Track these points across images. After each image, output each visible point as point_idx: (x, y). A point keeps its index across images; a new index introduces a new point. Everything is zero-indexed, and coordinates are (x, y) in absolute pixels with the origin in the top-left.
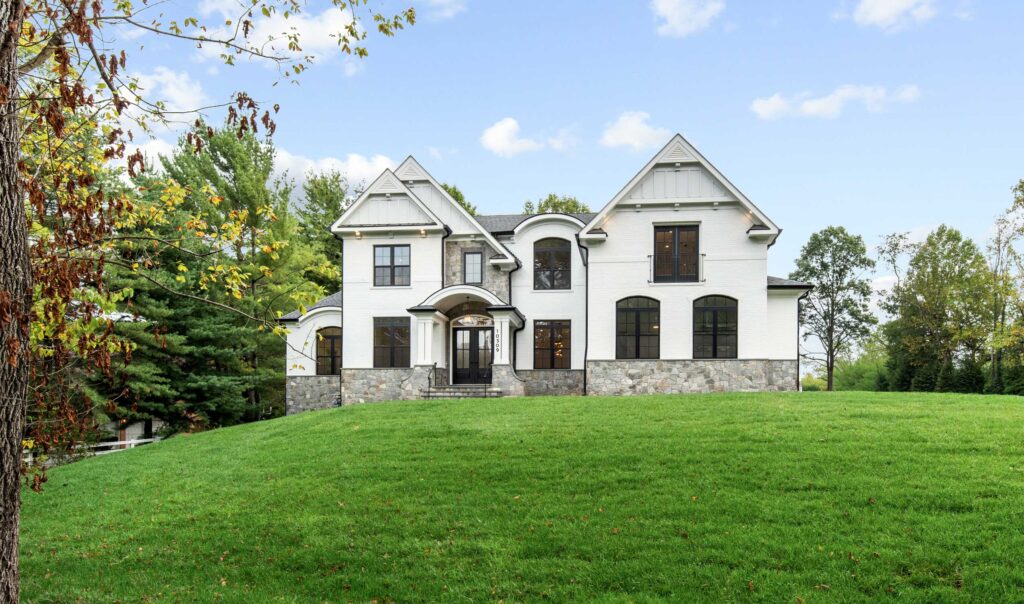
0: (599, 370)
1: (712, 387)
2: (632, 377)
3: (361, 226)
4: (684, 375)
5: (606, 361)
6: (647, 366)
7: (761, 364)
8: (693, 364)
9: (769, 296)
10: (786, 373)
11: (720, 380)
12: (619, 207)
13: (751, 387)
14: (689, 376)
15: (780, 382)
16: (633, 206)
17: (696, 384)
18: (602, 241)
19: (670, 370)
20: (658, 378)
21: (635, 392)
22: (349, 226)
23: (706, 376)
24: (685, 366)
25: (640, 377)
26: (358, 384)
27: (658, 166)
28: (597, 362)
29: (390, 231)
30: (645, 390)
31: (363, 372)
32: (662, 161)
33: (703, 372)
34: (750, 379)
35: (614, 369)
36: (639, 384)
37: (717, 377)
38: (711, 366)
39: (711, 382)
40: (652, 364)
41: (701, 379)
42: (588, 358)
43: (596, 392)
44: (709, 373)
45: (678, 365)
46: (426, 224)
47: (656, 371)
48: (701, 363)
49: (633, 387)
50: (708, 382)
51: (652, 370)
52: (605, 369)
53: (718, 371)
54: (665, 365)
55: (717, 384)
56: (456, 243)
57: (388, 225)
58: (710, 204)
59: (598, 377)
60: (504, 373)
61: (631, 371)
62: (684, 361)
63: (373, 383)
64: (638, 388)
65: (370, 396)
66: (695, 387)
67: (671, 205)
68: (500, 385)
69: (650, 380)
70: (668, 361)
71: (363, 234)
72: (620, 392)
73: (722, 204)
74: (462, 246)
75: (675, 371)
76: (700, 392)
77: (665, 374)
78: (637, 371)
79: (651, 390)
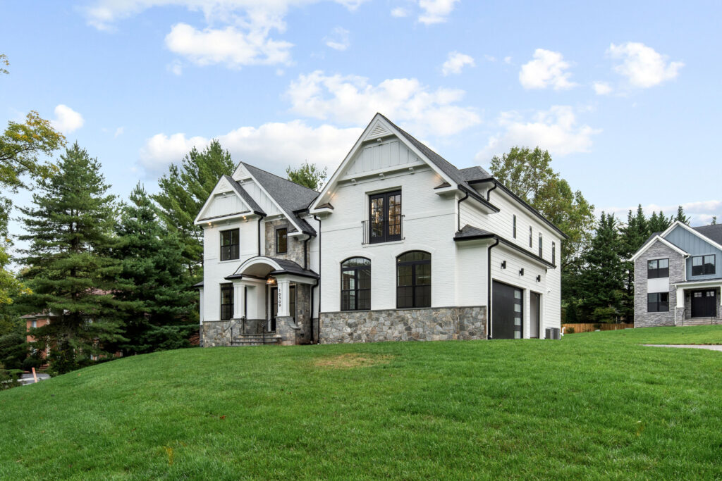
0: (327, 320)
1: (410, 334)
2: (350, 326)
3: (210, 219)
4: (388, 323)
5: (332, 313)
6: (361, 316)
7: (449, 312)
8: (395, 314)
9: (459, 247)
10: (476, 319)
11: (417, 327)
12: (341, 184)
13: (442, 333)
14: (392, 325)
15: (471, 327)
16: (349, 181)
17: (397, 332)
18: (329, 214)
19: (377, 319)
20: (369, 326)
21: (352, 339)
22: (203, 220)
23: (406, 324)
24: (390, 315)
25: (356, 325)
26: (211, 332)
27: (365, 144)
28: (326, 314)
29: (227, 220)
30: (359, 337)
31: (214, 324)
32: (366, 140)
33: (403, 320)
34: (441, 325)
35: (338, 319)
36: (355, 331)
37: (414, 325)
38: (407, 314)
39: (409, 329)
40: (365, 315)
41: (401, 327)
42: (322, 311)
43: (326, 339)
44: (407, 321)
45: (384, 315)
46: (245, 212)
47: (367, 320)
48: (401, 313)
49: (351, 334)
50: (406, 329)
51: (365, 319)
52: (332, 319)
53: (415, 319)
54: (375, 315)
55: (413, 331)
56: (271, 222)
57: (223, 216)
58: (406, 170)
59: (327, 326)
60: (283, 323)
61: (350, 321)
62: (388, 310)
63: (220, 331)
64: (355, 334)
65: (218, 341)
66: (396, 334)
67: (377, 176)
68: (281, 333)
69: (363, 329)
70: (377, 311)
71: (213, 224)
72: (342, 339)
73: (416, 168)
74: (275, 224)
75: (382, 320)
76: (401, 338)
77: (374, 323)
78: (354, 321)
79: (364, 337)
